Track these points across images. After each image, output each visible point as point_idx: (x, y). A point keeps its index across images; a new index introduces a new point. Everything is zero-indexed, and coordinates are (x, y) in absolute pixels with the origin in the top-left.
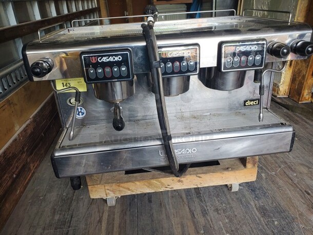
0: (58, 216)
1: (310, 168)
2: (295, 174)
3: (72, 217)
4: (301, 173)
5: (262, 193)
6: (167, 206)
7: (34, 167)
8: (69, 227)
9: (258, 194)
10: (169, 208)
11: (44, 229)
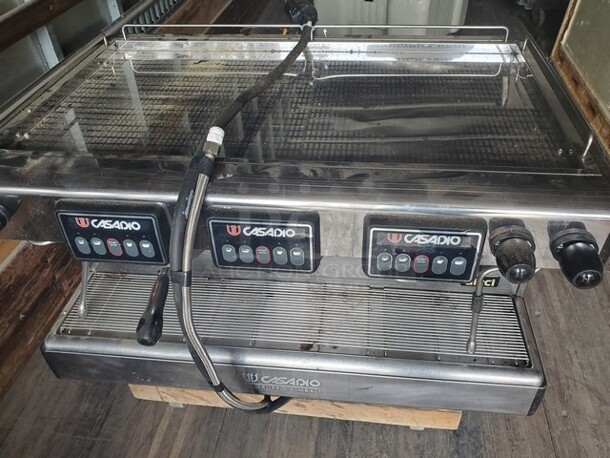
0: (87, 405)
1: (606, 404)
2: (564, 413)
3: (107, 413)
4: (578, 412)
5: (473, 444)
6: (278, 430)
7: (70, 285)
8: (98, 435)
9: (463, 445)
10: (280, 436)
11: (57, 429)
